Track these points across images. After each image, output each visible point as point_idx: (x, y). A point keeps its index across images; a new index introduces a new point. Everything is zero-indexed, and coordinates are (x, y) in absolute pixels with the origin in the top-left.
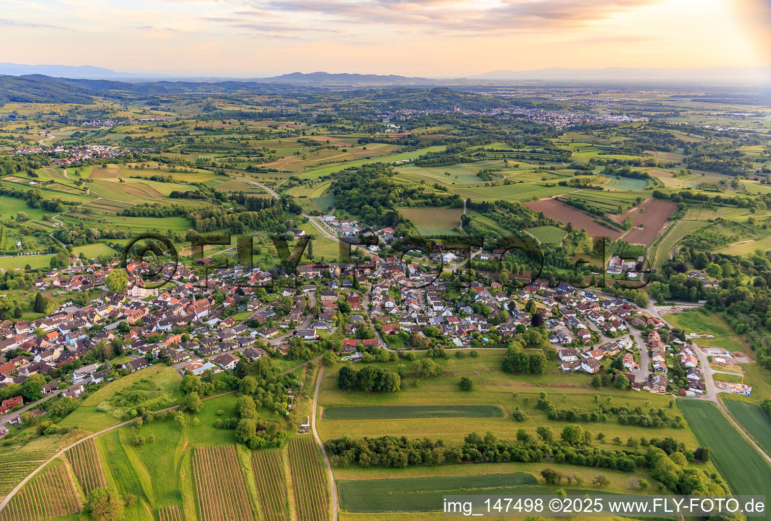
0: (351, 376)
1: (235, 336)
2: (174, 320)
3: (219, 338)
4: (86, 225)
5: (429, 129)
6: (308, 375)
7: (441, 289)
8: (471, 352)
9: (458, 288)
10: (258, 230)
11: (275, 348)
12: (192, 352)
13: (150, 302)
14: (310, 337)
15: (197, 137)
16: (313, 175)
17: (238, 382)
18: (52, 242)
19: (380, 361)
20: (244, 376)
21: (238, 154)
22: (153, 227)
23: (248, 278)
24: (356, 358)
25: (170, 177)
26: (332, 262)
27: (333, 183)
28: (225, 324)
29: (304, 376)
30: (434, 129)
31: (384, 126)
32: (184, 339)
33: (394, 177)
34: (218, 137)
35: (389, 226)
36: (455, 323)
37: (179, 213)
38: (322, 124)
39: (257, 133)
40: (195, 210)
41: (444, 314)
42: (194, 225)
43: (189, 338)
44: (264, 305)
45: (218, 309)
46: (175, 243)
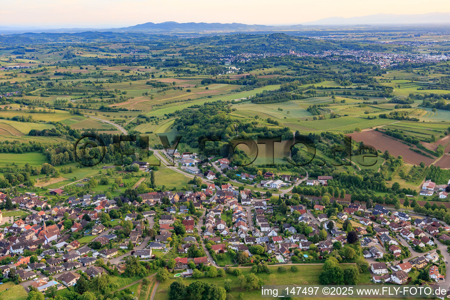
0: (181, 290)
1: (79, 257)
2: (25, 244)
3: (64, 258)
5: (266, 70)
6: (143, 291)
7: (269, 212)
8: (292, 268)
9: (284, 212)
10: (106, 163)
11: (114, 267)
12: (39, 272)
13: (6, 229)
14: (146, 257)
15: (57, 81)
16: (159, 113)
17: (78, 297)
19: (209, 277)
20: (83, 291)
21: (93, 96)
22: (12, 162)
23: (95, 206)
24: (187, 275)
25: (30, 117)
26: (172, 190)
27: (176, 120)
28: (71, 247)
29: (139, 291)
30: (270, 70)
31: (225, 69)
32: (32, 261)
33: (232, 113)
34: (75, 81)
35: (225, 157)
36: (279, 242)
37: (36, 149)
38: (169, 68)
39: (111, 76)
40: (50, 146)
41: (270, 234)
42: (49, 160)
43: (37, 259)
44: (107, 229)
45: (67, 233)
46: (31, 175)
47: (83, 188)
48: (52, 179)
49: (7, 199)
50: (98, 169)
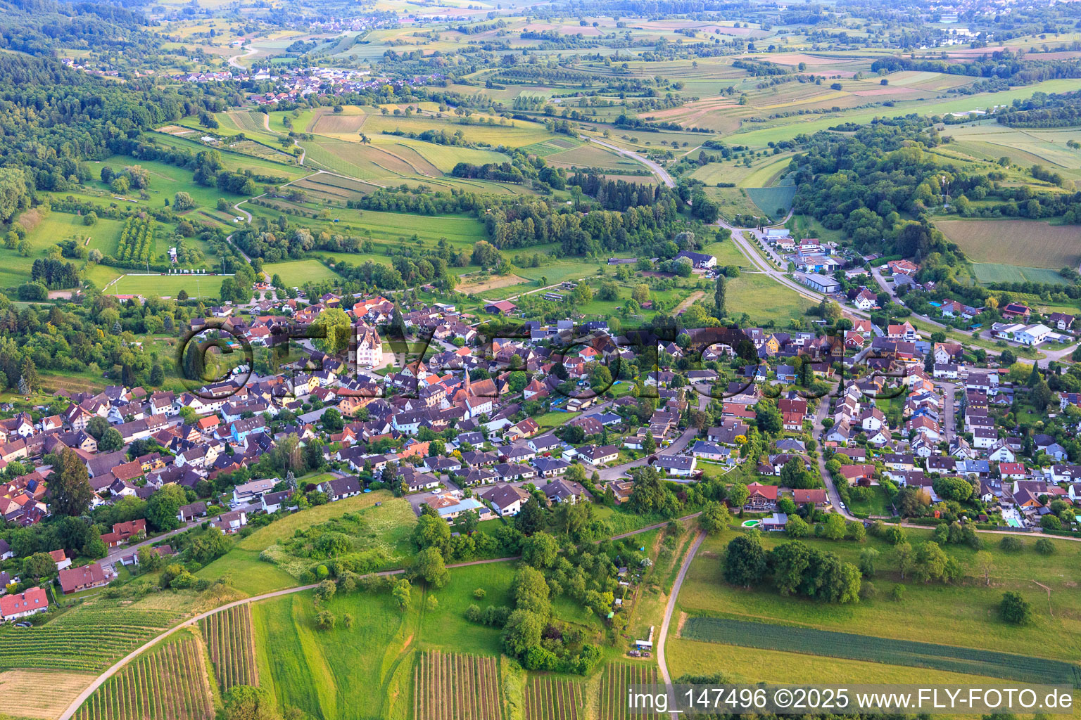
0: (752, 558)
1: (533, 456)
2: (423, 416)
3: (501, 454)
4: (290, 223)
5: (1050, 39)
6: (666, 548)
7: (1003, 402)
8: (1039, 543)
9: (1042, 406)
10: (618, 251)
11: (606, 486)
12: (446, 477)
13: (387, 378)
14: (682, 473)
15: (525, 53)
16: (755, 140)
17: (521, 542)
18: (228, 251)
19: (824, 538)
20: (534, 530)
21: (602, 91)
22: (412, 233)
24: (772, 526)
25: (459, 134)
26: (765, 327)
27: (796, 158)
28: (519, 431)
29: (656, 548)
30: (1063, 39)
31: (939, 33)
32: (434, 451)
33: (940, 149)
34: (567, 54)
35: (906, 257)
36: (1016, 477)
37: (465, 207)
38: (795, 27)
39: (651, 45)
40: (496, 203)
41: (995, 456)
42: (491, 234)
43: (444, 448)
44: (601, 402)
45: (513, 401)
46: (449, 266)
47: (560, 305)
48: (494, 278)
49: (394, 313)
50: (597, 262)
